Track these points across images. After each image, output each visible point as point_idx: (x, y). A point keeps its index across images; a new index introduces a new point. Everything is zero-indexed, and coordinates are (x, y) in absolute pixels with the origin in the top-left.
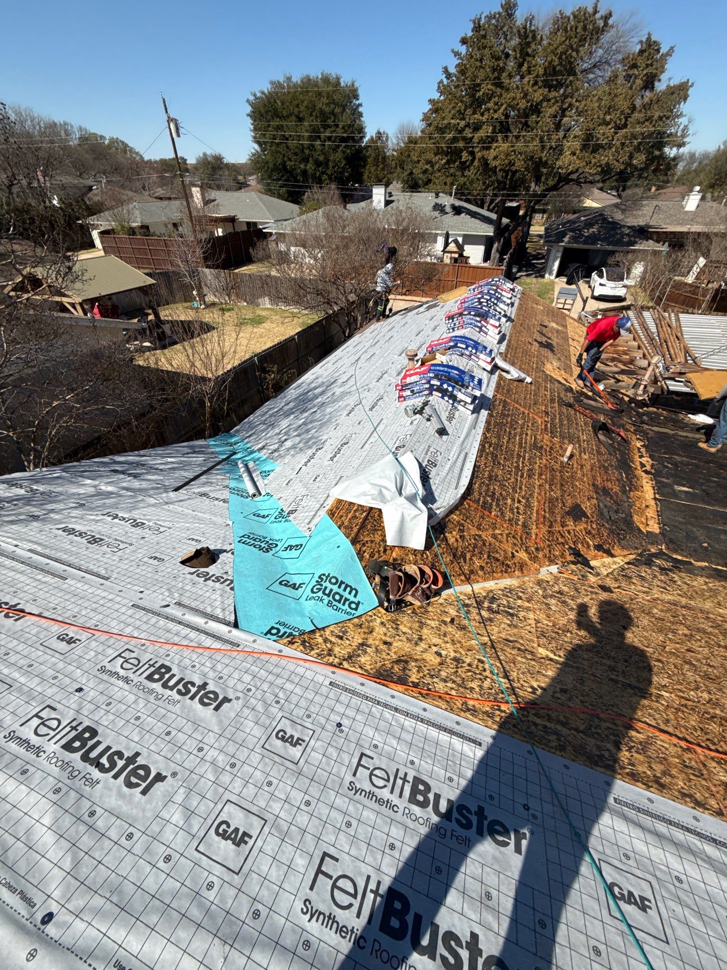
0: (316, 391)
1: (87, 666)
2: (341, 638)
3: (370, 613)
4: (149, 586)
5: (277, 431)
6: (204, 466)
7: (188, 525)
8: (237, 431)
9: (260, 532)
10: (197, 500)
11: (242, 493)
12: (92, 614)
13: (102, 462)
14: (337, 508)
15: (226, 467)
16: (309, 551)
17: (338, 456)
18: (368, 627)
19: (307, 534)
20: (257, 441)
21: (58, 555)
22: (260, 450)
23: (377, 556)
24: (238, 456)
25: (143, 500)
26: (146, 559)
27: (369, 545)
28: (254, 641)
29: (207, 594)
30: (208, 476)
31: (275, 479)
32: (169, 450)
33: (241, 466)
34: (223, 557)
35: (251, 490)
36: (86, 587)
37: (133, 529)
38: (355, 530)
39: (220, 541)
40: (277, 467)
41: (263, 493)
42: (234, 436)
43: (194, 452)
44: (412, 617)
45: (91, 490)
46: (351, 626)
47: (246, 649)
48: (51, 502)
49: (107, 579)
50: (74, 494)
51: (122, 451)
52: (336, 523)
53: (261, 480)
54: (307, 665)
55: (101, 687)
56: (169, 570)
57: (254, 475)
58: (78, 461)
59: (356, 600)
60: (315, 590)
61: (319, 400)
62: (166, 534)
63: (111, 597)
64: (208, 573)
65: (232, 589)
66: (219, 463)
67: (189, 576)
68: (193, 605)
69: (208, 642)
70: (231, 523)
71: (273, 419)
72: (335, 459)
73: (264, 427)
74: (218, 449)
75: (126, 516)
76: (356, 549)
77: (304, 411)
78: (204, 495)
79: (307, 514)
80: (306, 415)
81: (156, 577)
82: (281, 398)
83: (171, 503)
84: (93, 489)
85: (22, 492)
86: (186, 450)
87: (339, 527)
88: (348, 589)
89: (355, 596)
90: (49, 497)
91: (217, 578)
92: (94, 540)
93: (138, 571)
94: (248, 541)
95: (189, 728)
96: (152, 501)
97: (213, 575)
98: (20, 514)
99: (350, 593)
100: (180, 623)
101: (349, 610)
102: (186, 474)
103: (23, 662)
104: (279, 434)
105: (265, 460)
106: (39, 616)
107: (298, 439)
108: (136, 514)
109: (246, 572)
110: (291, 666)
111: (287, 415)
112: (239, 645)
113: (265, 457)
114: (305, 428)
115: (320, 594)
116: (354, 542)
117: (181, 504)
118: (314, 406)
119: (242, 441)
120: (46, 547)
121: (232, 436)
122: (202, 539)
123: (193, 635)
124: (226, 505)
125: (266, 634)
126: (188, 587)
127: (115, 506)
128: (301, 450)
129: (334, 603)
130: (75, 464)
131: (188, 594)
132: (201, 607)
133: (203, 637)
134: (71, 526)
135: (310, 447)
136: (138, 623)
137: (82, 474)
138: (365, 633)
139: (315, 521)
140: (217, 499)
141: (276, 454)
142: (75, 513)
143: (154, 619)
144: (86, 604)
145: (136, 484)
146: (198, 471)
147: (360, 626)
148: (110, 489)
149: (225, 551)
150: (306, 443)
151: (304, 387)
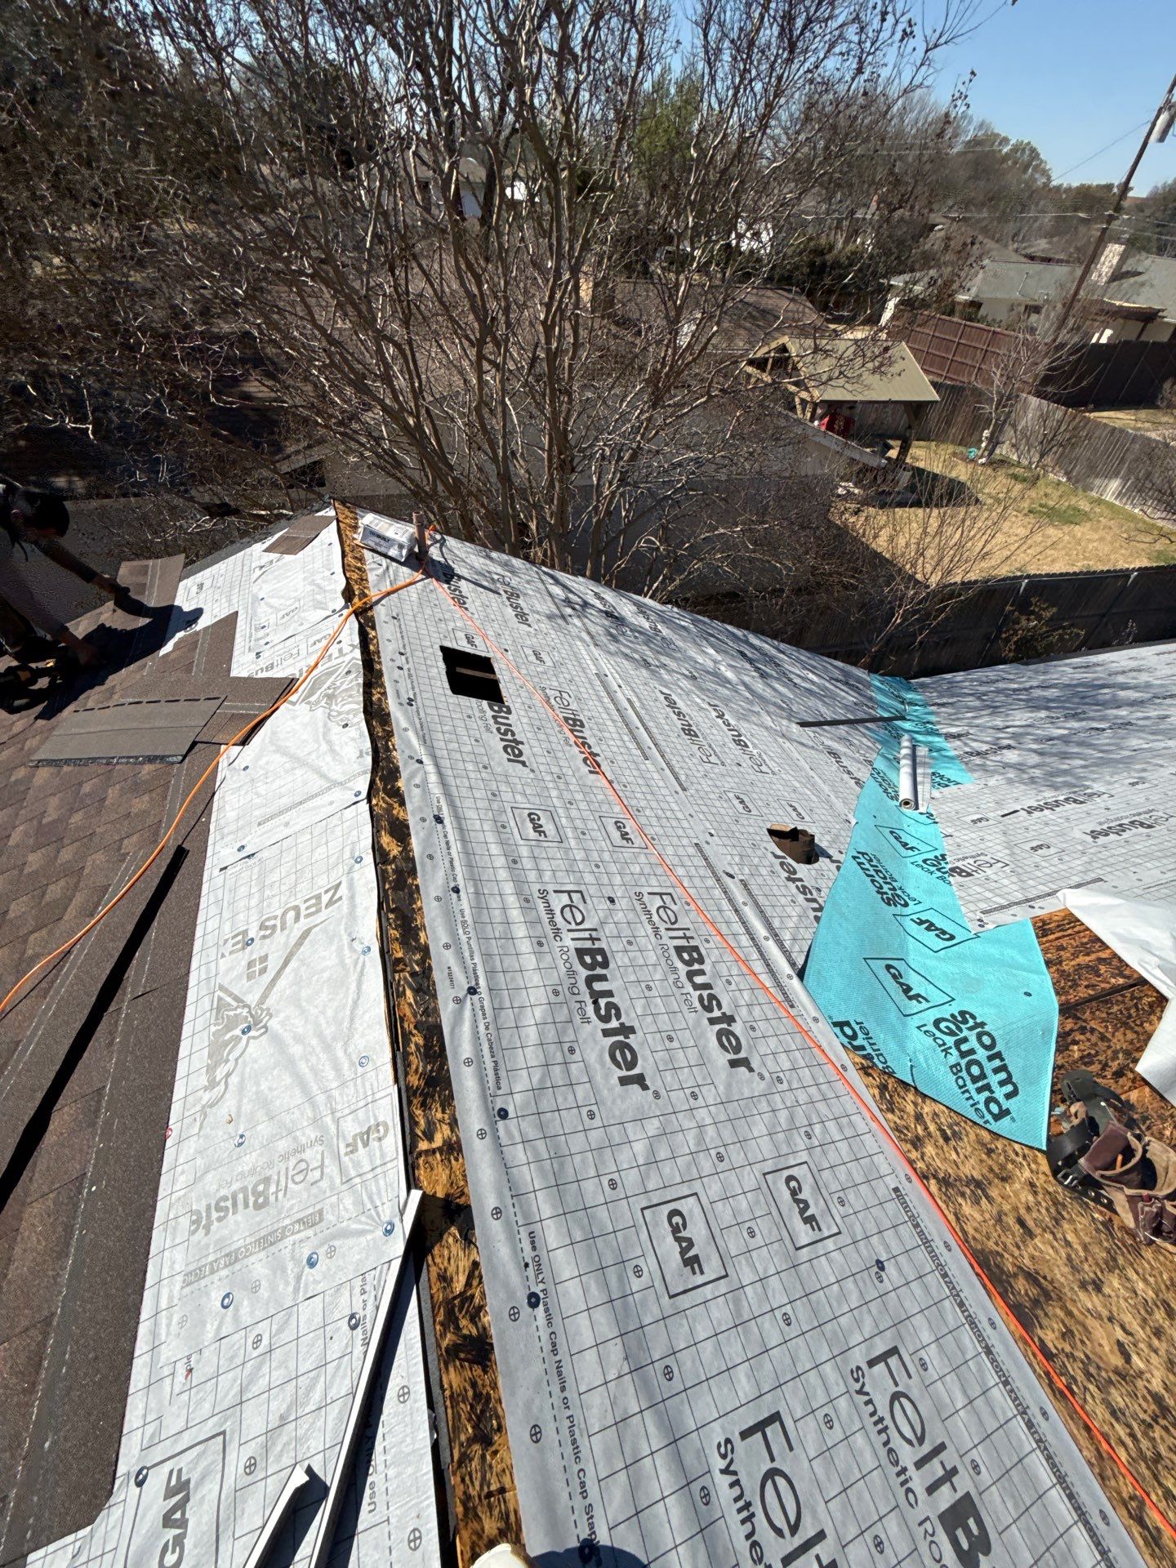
0: (1122, 694)
1: (628, 878)
2: (947, 1139)
3: (1017, 1147)
4: (722, 833)
5: (999, 722)
6: (852, 712)
7: (797, 784)
8: (923, 686)
9: (891, 866)
10: (822, 756)
11: (889, 789)
12: (654, 821)
13: (733, 634)
14: (1060, 927)
15: (882, 731)
16: (961, 957)
17: (1112, 837)
18: (1003, 1167)
19: (974, 928)
20: (952, 720)
21: (650, 724)
22: (950, 737)
23: (1095, 1068)
24: (907, 725)
25: (758, 713)
26: (731, 795)
27: (1094, 1039)
28: (816, 1020)
29: (783, 900)
30: (852, 731)
31: (955, 799)
32: (817, 661)
33: (905, 743)
34: (823, 862)
35: (905, 792)
36: (661, 784)
37: (732, 745)
38: (1083, 993)
39: (828, 837)
40: (969, 782)
41: (922, 809)
42: (915, 690)
43: (846, 684)
44: (1097, 1230)
45: (710, 664)
46: (972, 1136)
47: (799, 1019)
48: (668, 655)
49: (684, 789)
50: (691, 658)
51: (759, 631)
52: (1045, 951)
53: (928, 786)
54: (874, 1125)
55: (631, 916)
56: (751, 830)
57: (919, 771)
58: (712, 618)
59: (1005, 1104)
60: (943, 1025)
61: (1123, 712)
62: (767, 778)
63: (680, 815)
64: (795, 872)
65: (817, 919)
66: (874, 720)
67: (770, 856)
68: (761, 900)
69: (758, 967)
70: (853, 822)
71: (1002, 698)
72: (1102, 840)
73: (977, 703)
74: (880, 698)
75: (732, 722)
76: (1061, 1024)
77: (1075, 716)
78: (833, 754)
79: (989, 895)
80: (1075, 724)
81: (734, 828)
82: (1037, 672)
83: (790, 740)
84: (711, 664)
85: (646, 625)
86: (837, 674)
87: (1048, 963)
88: (1003, 1076)
89: (1008, 1096)
90: (666, 647)
91: (804, 887)
92: (688, 731)
93: (717, 804)
94: (867, 866)
95: (692, 1054)
96: (768, 721)
97: (801, 880)
98: (636, 651)
99: (1002, 1083)
100: (736, 911)
101: (982, 1106)
102: (823, 710)
103: (578, 823)
104: (999, 729)
105: (952, 758)
106: (610, 782)
107: (1035, 759)
108: (744, 727)
109: (844, 910)
110: (850, 1104)
111: (1034, 705)
112: (792, 1006)
113: (952, 753)
114: (1061, 747)
115: (950, 1041)
116: (1066, 1010)
117: (801, 748)
118: (1103, 719)
119: (924, 706)
120: (643, 706)
121: (910, 689)
122: (807, 818)
123: (745, 940)
124: (858, 789)
125: (836, 1024)
126: (764, 871)
127: (726, 701)
128: (1033, 780)
129: (964, 1074)
130: (706, 620)
131: (760, 880)
132: (769, 911)
133: (755, 955)
134: (674, 697)
135: (1055, 787)
136: (693, 871)
137: (707, 636)
138: (991, 1170)
139: (999, 917)
140: (849, 773)
141: (978, 760)
142: (684, 683)
143: (711, 882)
144: (654, 804)
145: (759, 686)
146: (841, 714)
147: (990, 1152)
148: (729, 675)
149: (829, 857)
150: (1052, 774)
151: (1099, 674)
